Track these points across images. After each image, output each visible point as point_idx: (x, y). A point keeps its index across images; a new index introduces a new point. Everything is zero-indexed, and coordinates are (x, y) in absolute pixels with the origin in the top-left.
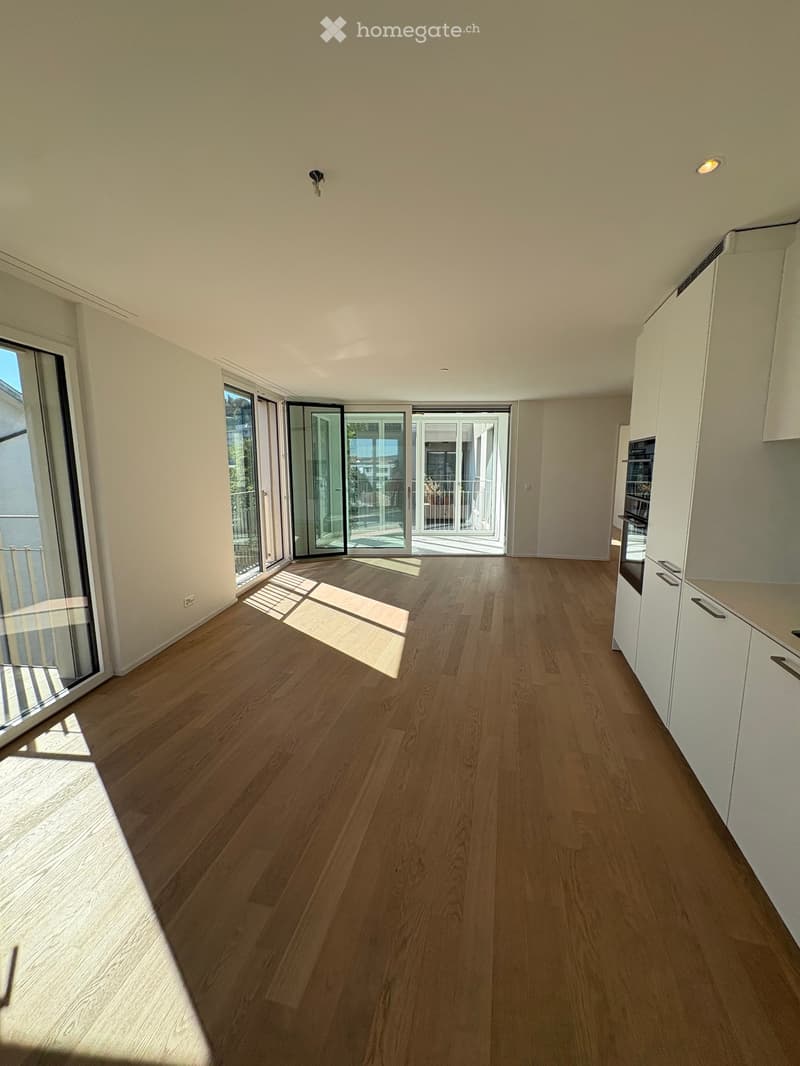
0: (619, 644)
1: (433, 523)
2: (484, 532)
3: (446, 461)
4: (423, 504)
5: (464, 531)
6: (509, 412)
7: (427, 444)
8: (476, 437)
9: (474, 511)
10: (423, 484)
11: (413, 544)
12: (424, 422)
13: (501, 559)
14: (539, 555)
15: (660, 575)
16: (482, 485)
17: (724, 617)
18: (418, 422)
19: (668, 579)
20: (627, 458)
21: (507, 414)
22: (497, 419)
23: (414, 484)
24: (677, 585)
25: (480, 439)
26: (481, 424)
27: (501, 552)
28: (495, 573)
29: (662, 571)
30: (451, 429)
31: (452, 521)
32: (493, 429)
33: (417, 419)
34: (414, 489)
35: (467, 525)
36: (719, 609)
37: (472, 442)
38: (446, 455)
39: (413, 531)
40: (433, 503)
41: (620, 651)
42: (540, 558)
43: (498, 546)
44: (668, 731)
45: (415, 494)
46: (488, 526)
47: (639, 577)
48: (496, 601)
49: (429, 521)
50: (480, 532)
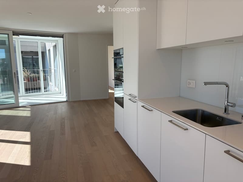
0: (117, 129)
1: (29, 90)
2: (56, 92)
3: (33, 61)
4: (23, 82)
5: (46, 93)
6: (63, 38)
7: (22, 52)
8: (47, 49)
9: (50, 83)
10: (22, 72)
11: (20, 101)
12: (19, 40)
13: (65, 103)
14: (82, 99)
15: (130, 99)
16: (53, 71)
17: (152, 110)
18: (16, 40)
19: (132, 100)
20: (113, 57)
21: (62, 38)
22: (57, 41)
23: (17, 71)
24: (136, 102)
25: (49, 50)
26: (49, 43)
27: (65, 100)
28: (63, 110)
29: (130, 98)
30: (35, 45)
31: (40, 89)
32: (55, 46)
33: (15, 38)
34: (18, 74)
35: (47, 89)
36: (151, 108)
37: (46, 52)
38: (33, 58)
39: (19, 95)
40: (29, 81)
41: (118, 132)
42: (82, 101)
43: (63, 97)
44: (138, 157)
45: (18, 77)
46: (57, 90)
47: (122, 102)
48: (66, 121)
49: (27, 90)
50: (54, 92)
